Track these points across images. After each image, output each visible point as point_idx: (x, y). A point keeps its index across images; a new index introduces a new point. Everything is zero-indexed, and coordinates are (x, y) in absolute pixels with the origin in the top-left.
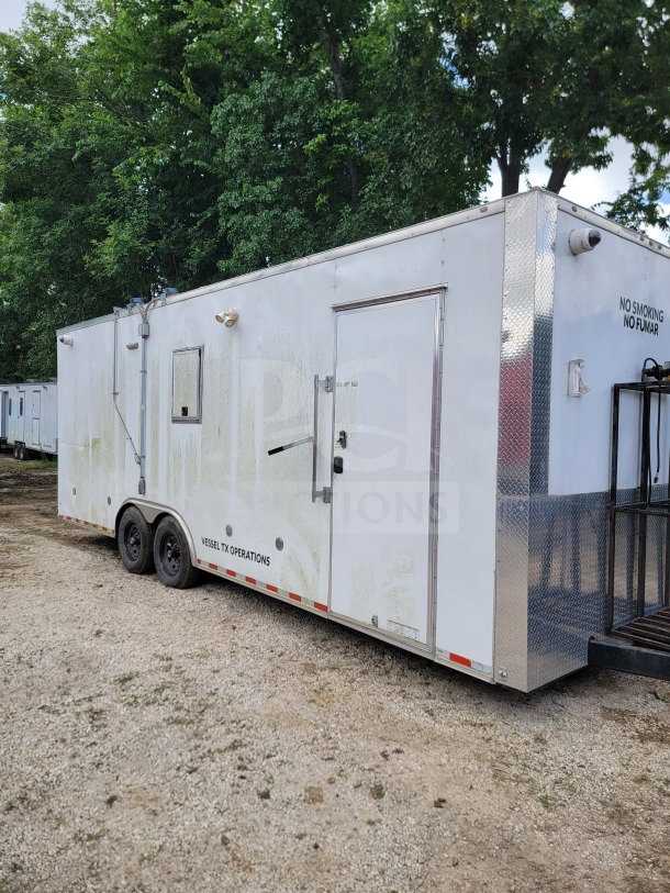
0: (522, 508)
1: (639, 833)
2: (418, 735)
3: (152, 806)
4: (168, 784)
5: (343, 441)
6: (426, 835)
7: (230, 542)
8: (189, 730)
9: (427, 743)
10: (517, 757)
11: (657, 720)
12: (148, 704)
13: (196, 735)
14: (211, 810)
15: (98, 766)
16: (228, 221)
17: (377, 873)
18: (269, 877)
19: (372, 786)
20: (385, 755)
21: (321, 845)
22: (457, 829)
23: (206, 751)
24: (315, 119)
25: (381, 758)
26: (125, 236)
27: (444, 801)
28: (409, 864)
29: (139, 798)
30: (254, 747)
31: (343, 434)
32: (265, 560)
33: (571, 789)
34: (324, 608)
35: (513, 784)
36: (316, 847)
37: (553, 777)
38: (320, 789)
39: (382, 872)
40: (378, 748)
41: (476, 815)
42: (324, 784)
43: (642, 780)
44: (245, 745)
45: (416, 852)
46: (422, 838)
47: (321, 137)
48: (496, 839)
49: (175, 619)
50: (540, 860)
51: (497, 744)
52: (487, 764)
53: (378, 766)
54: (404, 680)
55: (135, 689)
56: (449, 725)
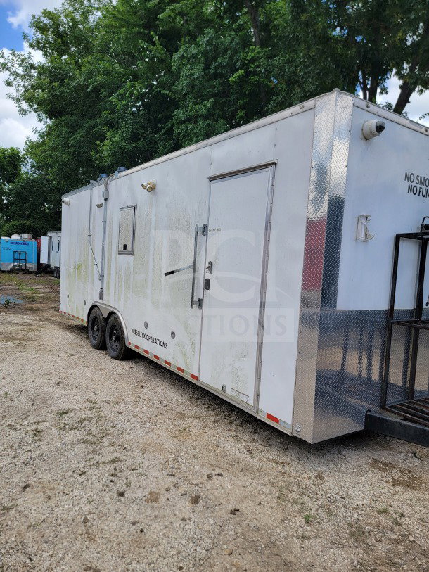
0: (315, 317)
1: (369, 548)
2: (237, 465)
3: (49, 493)
4: (64, 480)
5: (210, 268)
6: (217, 532)
7: (147, 332)
8: (90, 448)
9: (241, 471)
10: (299, 486)
11: (410, 472)
12: (71, 429)
13: (93, 451)
14: (84, 500)
15: (26, 465)
16: (179, 128)
17: (175, 553)
18: (104, 547)
19: (193, 495)
20: (209, 477)
21: (145, 530)
22: (240, 530)
23: (95, 462)
24: (238, 60)
25: (207, 478)
26: (116, 139)
27: (238, 510)
28: (198, 550)
29: (43, 487)
30: (126, 462)
31: (210, 263)
32: (165, 345)
33: (330, 513)
34: (196, 378)
35: (290, 504)
36: (142, 531)
37: (320, 503)
38: (159, 494)
39: (179, 553)
40: (206, 471)
41: (256, 523)
42: (163, 491)
43: (384, 511)
44: (121, 461)
45: (207, 542)
46: (214, 533)
47: (241, 72)
48: (265, 540)
49: (108, 378)
50: (291, 558)
51: (289, 476)
52: (277, 489)
53: (202, 483)
54: (240, 429)
55: (67, 419)
56: (260, 461)
